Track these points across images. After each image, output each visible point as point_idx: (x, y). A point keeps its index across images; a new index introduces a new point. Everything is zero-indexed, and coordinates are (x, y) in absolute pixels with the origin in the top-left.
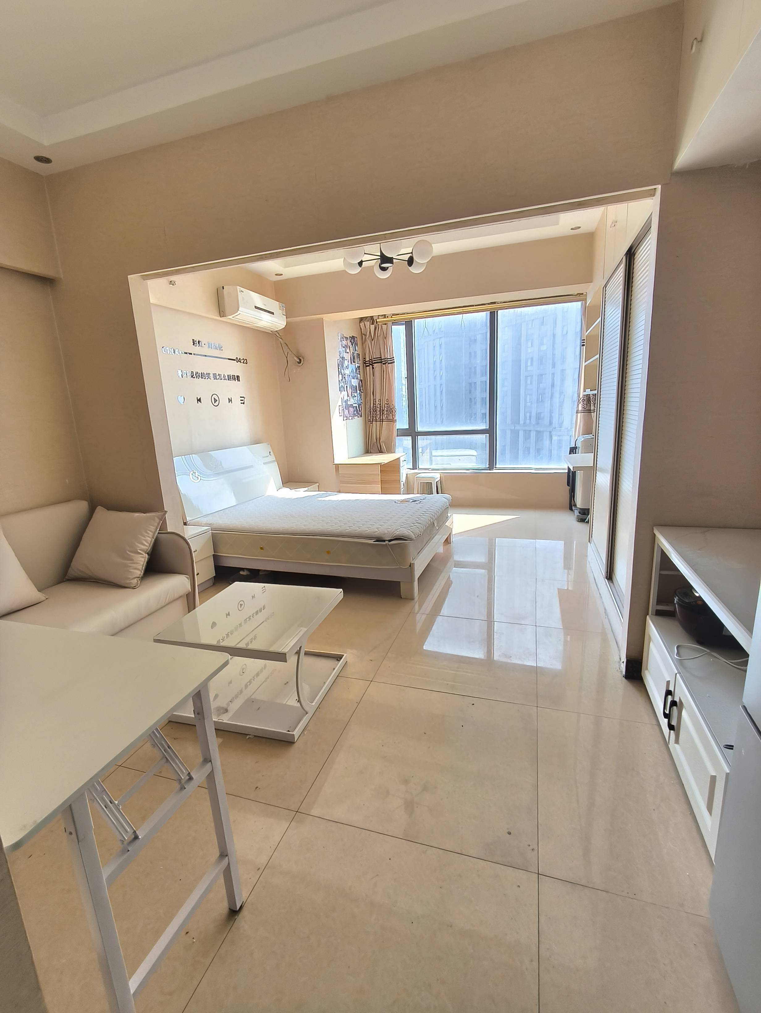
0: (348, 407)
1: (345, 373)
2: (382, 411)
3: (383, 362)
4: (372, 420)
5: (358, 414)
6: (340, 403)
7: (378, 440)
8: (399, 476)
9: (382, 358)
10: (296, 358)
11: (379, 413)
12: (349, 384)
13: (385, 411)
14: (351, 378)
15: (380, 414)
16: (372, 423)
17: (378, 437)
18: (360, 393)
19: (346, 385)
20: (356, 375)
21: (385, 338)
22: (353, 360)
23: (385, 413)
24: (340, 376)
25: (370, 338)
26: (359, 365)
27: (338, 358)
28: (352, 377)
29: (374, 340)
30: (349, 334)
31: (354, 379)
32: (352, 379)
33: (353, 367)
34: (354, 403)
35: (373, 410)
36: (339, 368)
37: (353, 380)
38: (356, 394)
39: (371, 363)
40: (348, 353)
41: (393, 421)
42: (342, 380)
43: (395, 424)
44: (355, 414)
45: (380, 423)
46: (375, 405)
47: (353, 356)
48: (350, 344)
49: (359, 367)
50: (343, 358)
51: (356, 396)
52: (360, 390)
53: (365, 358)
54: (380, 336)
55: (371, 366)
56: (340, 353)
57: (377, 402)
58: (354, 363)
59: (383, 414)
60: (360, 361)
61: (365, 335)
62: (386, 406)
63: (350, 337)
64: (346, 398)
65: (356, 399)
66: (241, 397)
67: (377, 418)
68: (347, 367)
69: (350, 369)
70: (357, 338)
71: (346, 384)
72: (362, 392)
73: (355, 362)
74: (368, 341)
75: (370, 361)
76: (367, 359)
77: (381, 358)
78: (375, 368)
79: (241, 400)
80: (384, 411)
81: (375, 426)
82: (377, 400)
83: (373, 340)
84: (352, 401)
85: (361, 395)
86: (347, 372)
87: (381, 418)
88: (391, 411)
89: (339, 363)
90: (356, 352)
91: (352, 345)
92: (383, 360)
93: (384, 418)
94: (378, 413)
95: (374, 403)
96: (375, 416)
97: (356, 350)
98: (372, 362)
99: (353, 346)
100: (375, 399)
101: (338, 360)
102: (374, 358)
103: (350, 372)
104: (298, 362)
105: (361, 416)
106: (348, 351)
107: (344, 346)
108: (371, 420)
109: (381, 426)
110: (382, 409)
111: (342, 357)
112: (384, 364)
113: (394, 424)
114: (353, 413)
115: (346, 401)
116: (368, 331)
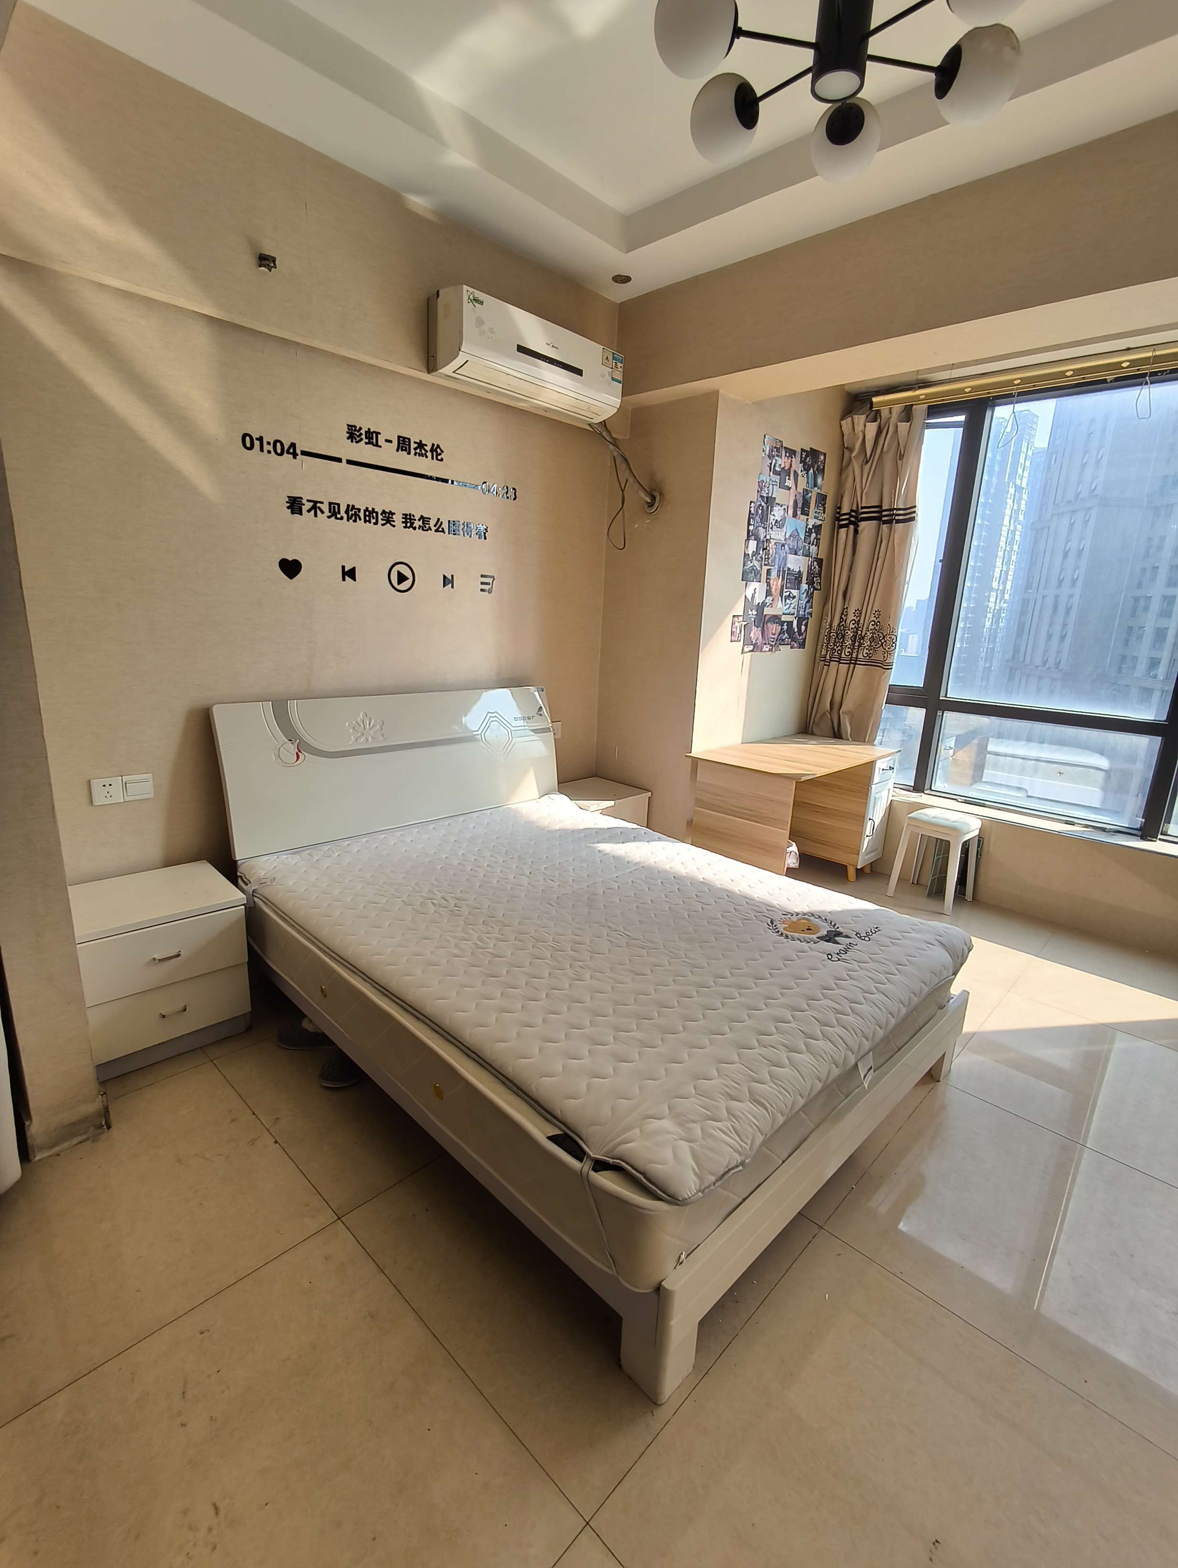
0: (762, 620)
1: (768, 537)
2: (858, 639)
3: (884, 519)
4: (830, 658)
5: (793, 639)
6: (739, 610)
7: (836, 706)
8: (865, 805)
9: (884, 508)
10: (642, 494)
11: (850, 642)
12: (777, 567)
13: (867, 639)
14: (789, 551)
15: (853, 645)
16: (828, 666)
17: (837, 698)
18: (807, 591)
19: (765, 568)
20: (805, 547)
21: (901, 457)
22: (802, 507)
23: (866, 645)
24: (753, 545)
25: (861, 458)
26: (819, 523)
27: (754, 497)
28: (790, 549)
29: (870, 463)
30: (800, 441)
31: (796, 554)
32: (791, 554)
33: (800, 524)
34: (787, 612)
35: (838, 635)
36: (752, 522)
37: (791, 557)
38: (795, 592)
39: (853, 519)
40: (789, 489)
41: (886, 666)
42: (755, 553)
43: (885, 674)
44: (783, 640)
45: (849, 667)
46: (843, 623)
47: (804, 497)
48: (797, 466)
49: (818, 528)
50: (770, 501)
51: (794, 597)
52: (810, 583)
53: (840, 508)
54: (888, 450)
55: (852, 527)
56: (761, 488)
57: (851, 617)
58: (805, 517)
59: (859, 646)
60: (824, 513)
61: (851, 450)
62: (871, 627)
63: (802, 450)
64: (759, 600)
65: (796, 603)
66: (482, 576)
67: (843, 655)
68: (779, 524)
69: (788, 529)
70: (825, 455)
71: (765, 565)
72: (815, 589)
73: (808, 515)
74: (856, 465)
75: (853, 514)
76: (845, 509)
77: (880, 506)
78: (862, 531)
79: (482, 583)
80: (863, 638)
81: (835, 672)
82: (851, 611)
83: (867, 462)
84: (779, 608)
85: (810, 597)
86: (777, 535)
87: (854, 655)
88: (883, 641)
89: (752, 509)
90: (816, 488)
91: (807, 470)
92: (884, 513)
93: (860, 656)
94: (848, 642)
95: (841, 618)
96: (839, 648)
97: (815, 485)
98: (856, 517)
99: (807, 473)
100: (847, 608)
101: (751, 502)
102: (862, 508)
103: (787, 537)
104: (648, 503)
105: (802, 645)
106: (790, 483)
107: (778, 469)
108: (828, 658)
109: (849, 676)
110: (859, 632)
111: (767, 498)
112: (885, 522)
113: (885, 672)
114: (775, 637)
115: (761, 607)
116: (858, 439)
